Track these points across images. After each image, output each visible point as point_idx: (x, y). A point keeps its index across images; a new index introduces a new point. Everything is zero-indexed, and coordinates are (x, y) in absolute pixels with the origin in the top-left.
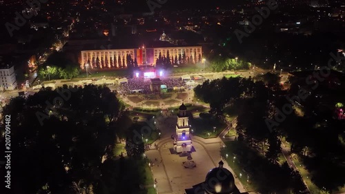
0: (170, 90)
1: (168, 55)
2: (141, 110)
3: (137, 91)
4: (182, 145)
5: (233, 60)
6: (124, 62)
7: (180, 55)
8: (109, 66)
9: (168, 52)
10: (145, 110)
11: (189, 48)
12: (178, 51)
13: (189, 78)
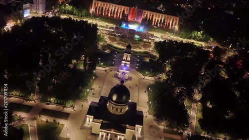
0: (140, 40)
1: (152, 17)
2: (112, 46)
3: (117, 35)
4: (122, 73)
5: (199, 33)
6: (120, 15)
7: (161, 20)
8: (109, 15)
9: (153, 16)
10: (115, 47)
11: (170, 17)
12: (160, 17)
13: (159, 36)
